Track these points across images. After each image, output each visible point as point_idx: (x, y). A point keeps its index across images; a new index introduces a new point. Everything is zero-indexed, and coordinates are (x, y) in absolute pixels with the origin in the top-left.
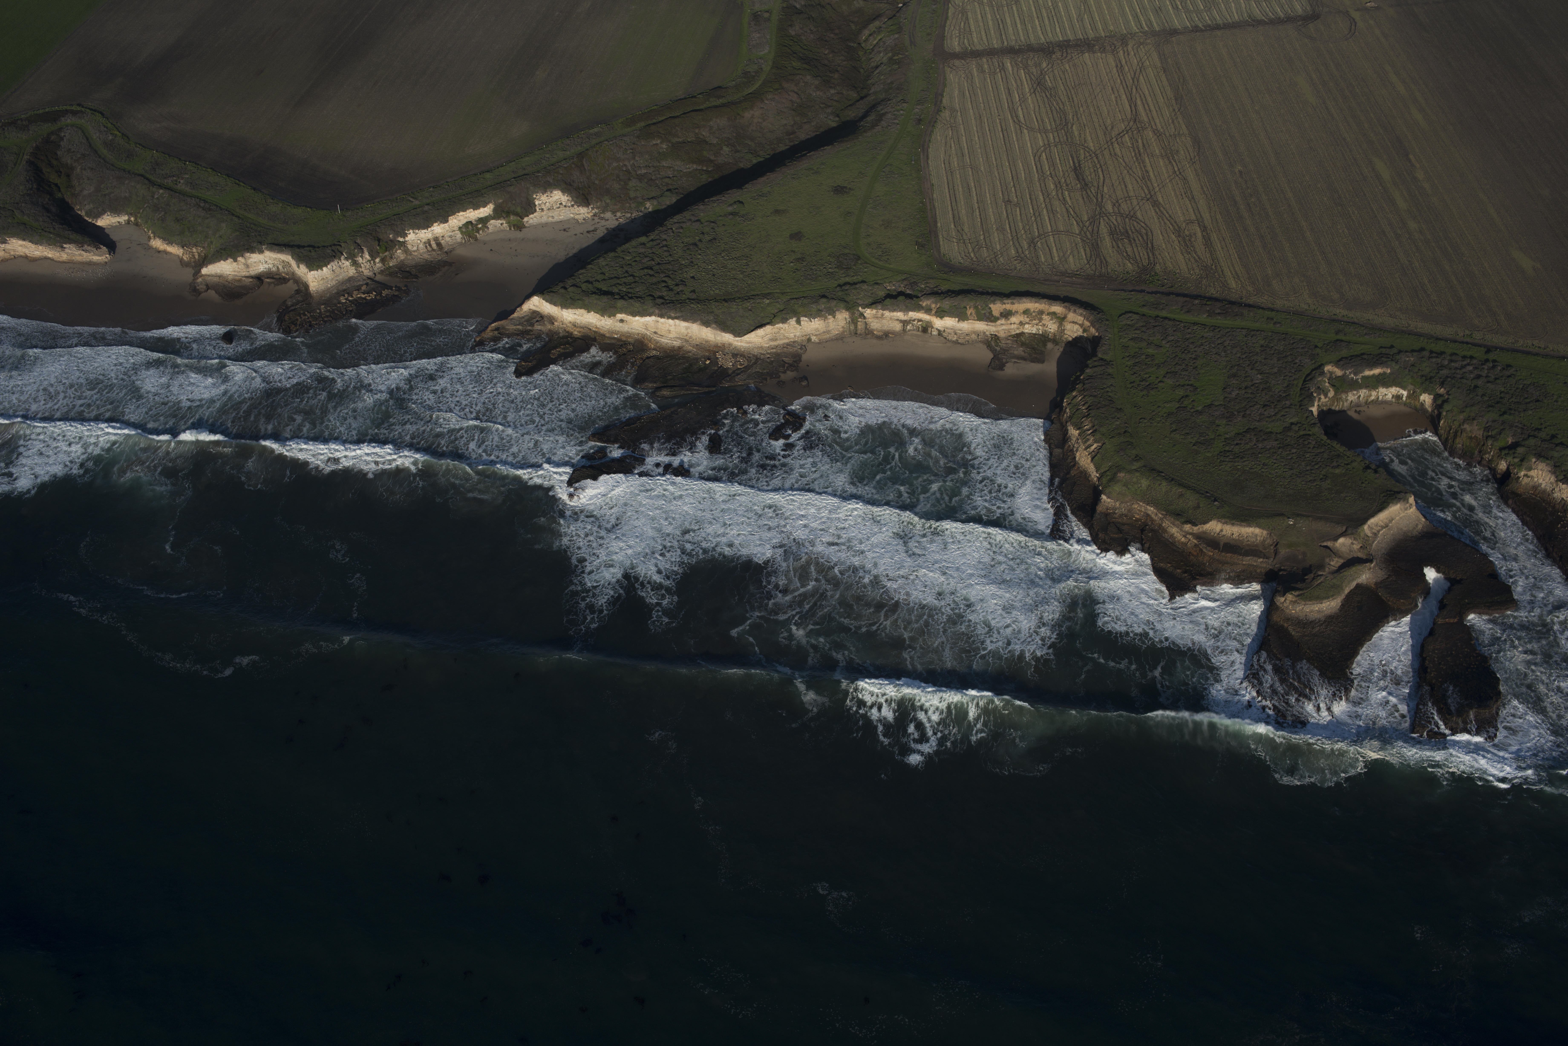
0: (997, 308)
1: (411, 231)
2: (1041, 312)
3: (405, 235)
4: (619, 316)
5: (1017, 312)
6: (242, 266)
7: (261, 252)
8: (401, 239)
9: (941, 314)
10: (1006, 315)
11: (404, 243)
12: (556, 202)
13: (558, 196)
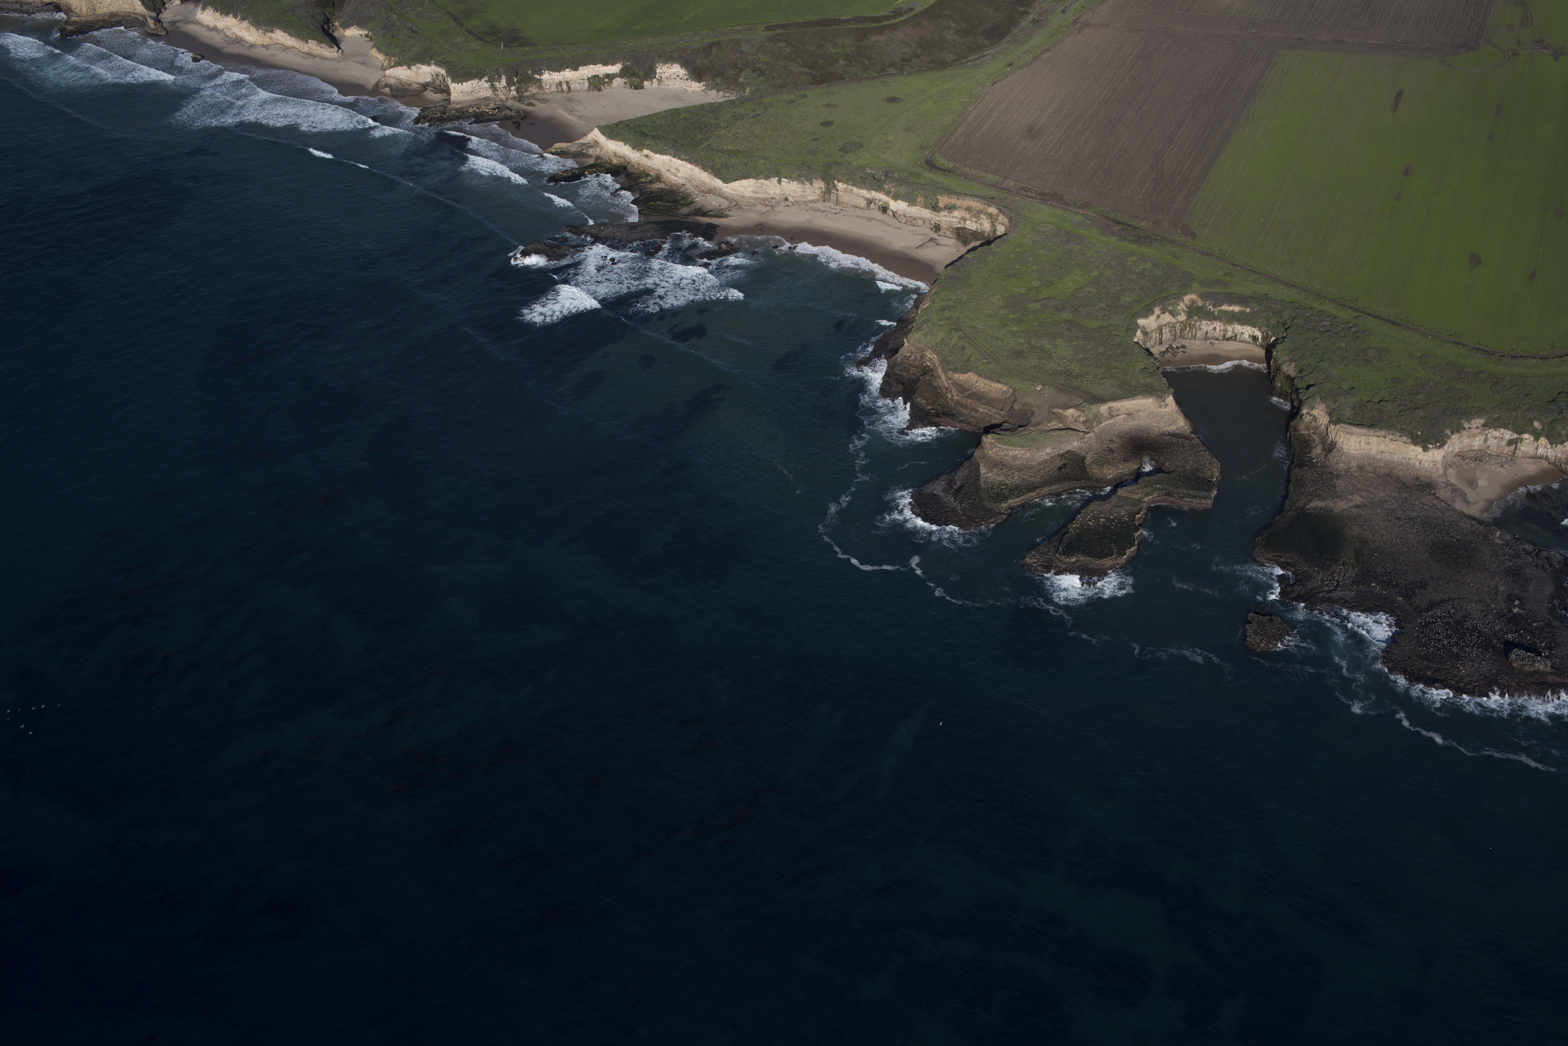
0: (943, 200)
1: (547, 72)
2: (981, 212)
3: (541, 74)
4: (646, 152)
5: (960, 207)
6: (414, 74)
7: (429, 65)
8: (537, 77)
9: (896, 198)
10: (950, 208)
11: (540, 81)
12: (674, 74)
13: (676, 69)
